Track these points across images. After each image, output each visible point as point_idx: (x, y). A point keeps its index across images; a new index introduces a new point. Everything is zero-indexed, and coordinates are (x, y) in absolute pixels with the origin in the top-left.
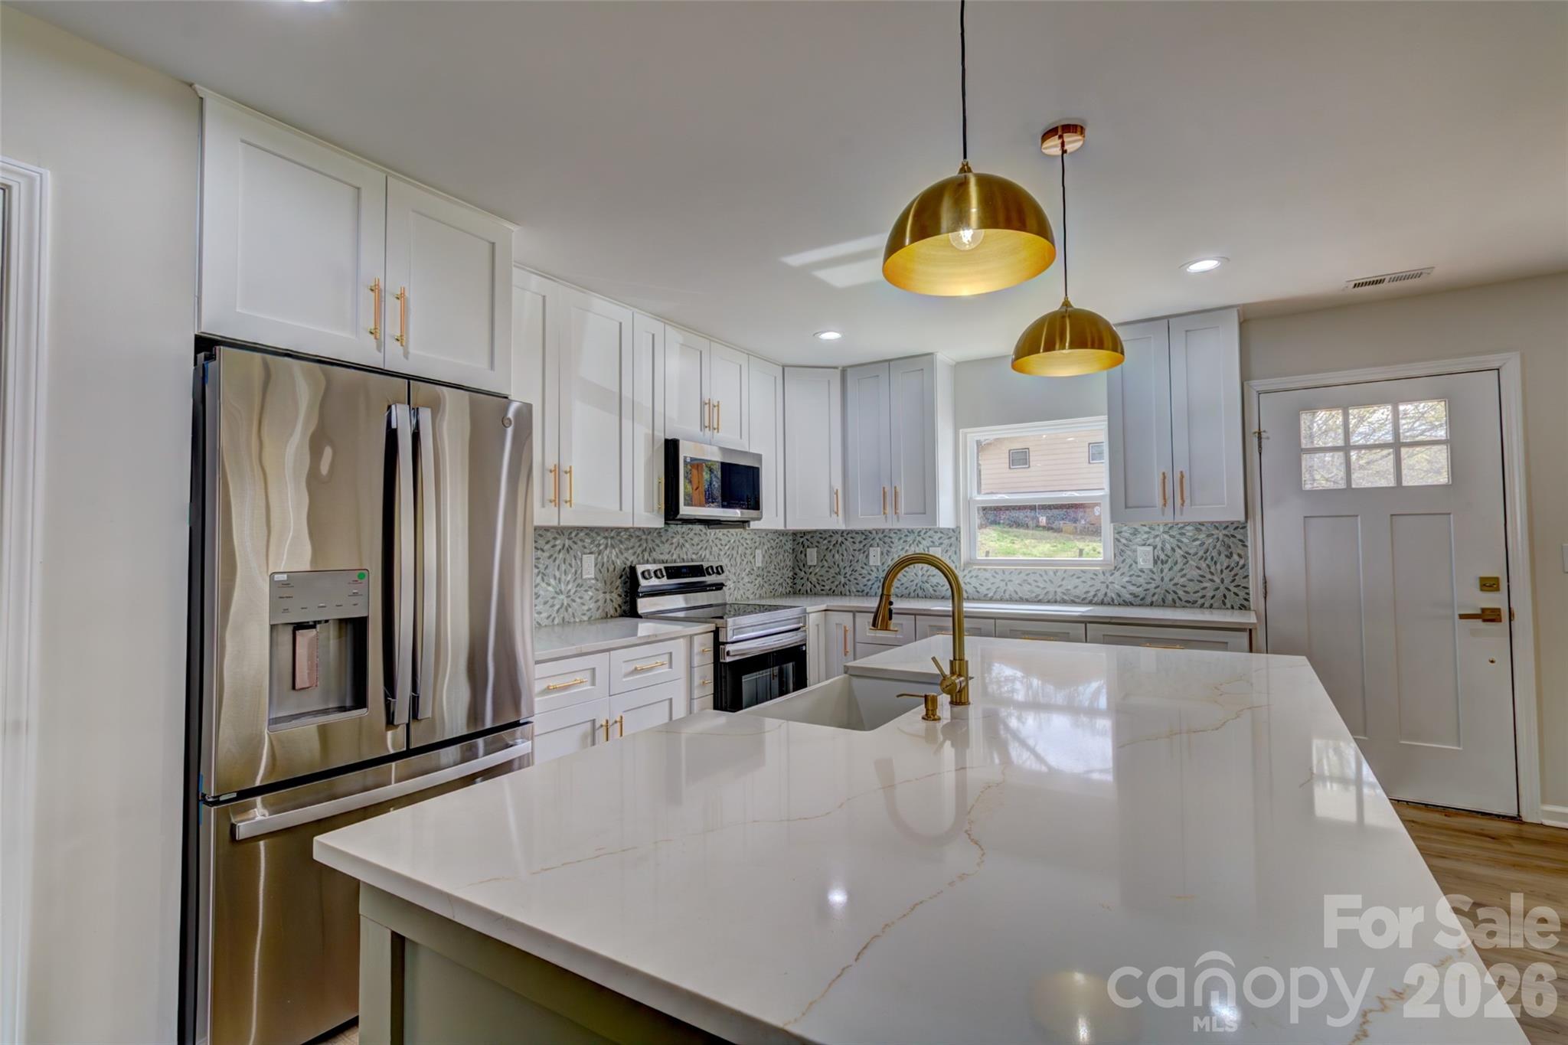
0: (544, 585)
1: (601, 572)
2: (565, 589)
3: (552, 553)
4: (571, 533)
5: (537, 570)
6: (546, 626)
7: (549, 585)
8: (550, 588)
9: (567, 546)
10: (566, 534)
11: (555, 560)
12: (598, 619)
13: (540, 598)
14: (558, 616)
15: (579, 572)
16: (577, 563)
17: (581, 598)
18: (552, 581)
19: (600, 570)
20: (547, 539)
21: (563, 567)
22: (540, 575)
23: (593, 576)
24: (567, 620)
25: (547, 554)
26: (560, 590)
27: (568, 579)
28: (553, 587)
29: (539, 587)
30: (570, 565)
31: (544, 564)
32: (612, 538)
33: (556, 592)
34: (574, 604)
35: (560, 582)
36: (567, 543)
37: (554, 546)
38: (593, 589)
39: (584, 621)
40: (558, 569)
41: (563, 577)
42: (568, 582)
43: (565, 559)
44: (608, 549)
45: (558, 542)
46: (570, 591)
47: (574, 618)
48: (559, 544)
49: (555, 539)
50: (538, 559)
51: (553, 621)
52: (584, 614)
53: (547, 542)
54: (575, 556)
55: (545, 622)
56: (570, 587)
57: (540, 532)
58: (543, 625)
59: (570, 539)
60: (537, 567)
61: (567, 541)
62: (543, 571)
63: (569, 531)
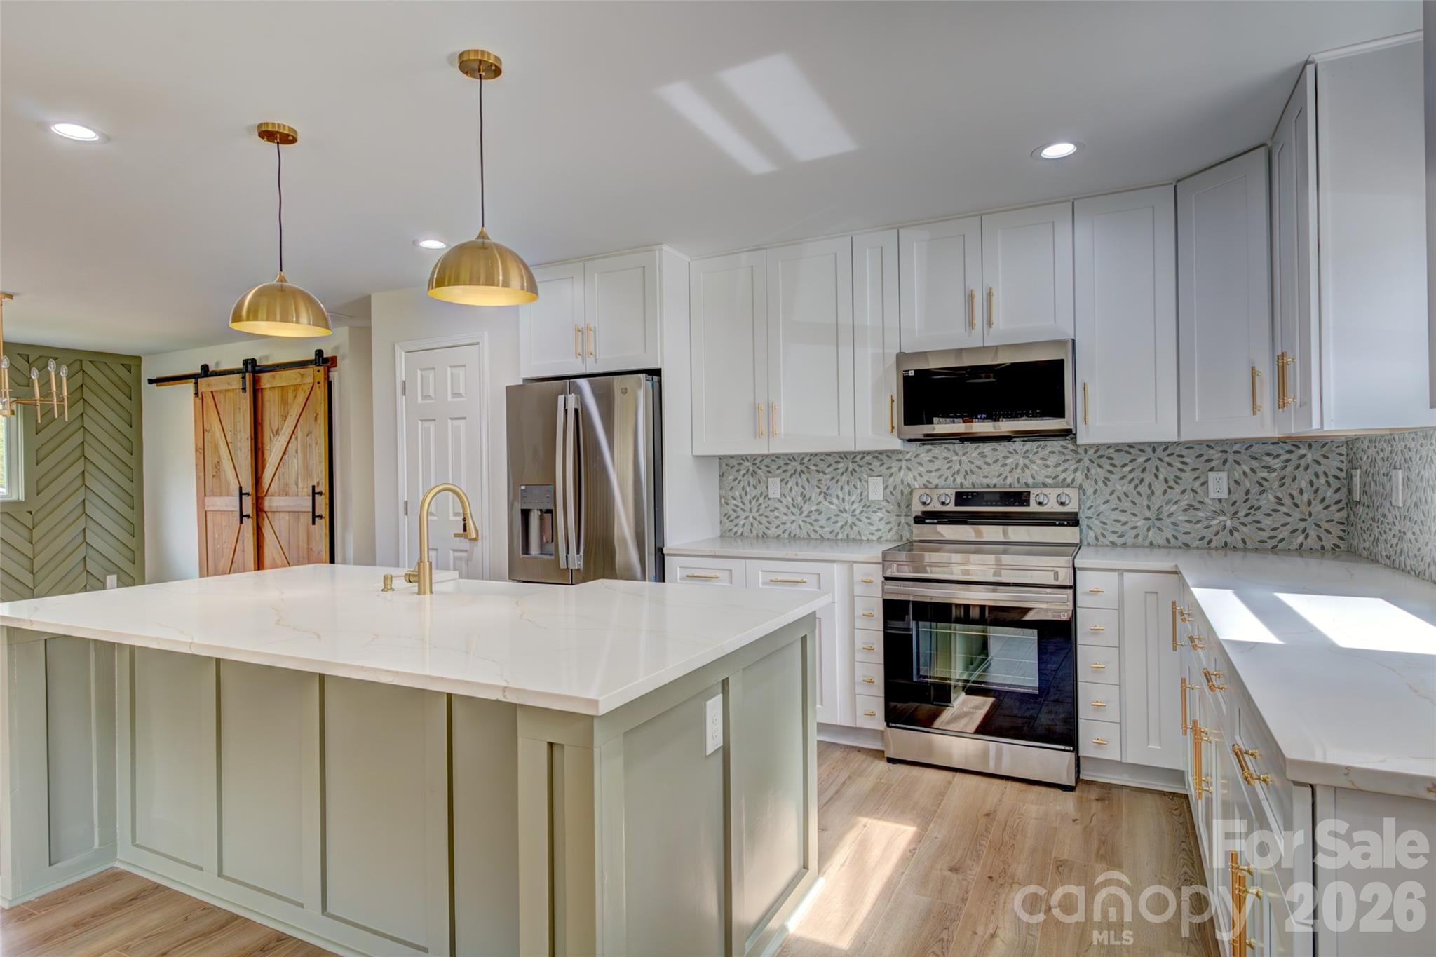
0: (826, 503)
1: (893, 495)
2: (849, 509)
3: (835, 475)
4: (855, 457)
5: (819, 490)
6: (828, 539)
7: (831, 503)
8: (832, 506)
9: (850, 469)
10: (850, 458)
11: (837, 482)
12: (890, 541)
13: (822, 515)
14: (842, 533)
15: (865, 494)
16: (863, 485)
17: (868, 518)
18: (835, 501)
19: (891, 492)
20: (828, 463)
21: (846, 488)
22: (823, 495)
23: (881, 498)
24: (851, 537)
25: (829, 476)
26: (844, 509)
27: (853, 499)
28: (836, 505)
29: (821, 505)
30: (855, 487)
31: (826, 485)
32: (908, 460)
33: (840, 510)
34: (859, 523)
35: (843, 502)
36: (851, 466)
37: (836, 469)
38: (884, 510)
39: (873, 541)
40: (841, 490)
41: (847, 498)
42: (853, 502)
43: (848, 481)
44: (902, 472)
45: (840, 465)
46: (854, 510)
47: (860, 535)
48: (842, 468)
49: (838, 462)
50: (820, 480)
51: (836, 536)
52: (872, 534)
53: (829, 466)
54: (860, 478)
55: (827, 536)
56: (855, 506)
57: (822, 457)
58: (827, 538)
59: (854, 462)
60: (819, 487)
61: (850, 464)
62: (825, 490)
63: (853, 456)
